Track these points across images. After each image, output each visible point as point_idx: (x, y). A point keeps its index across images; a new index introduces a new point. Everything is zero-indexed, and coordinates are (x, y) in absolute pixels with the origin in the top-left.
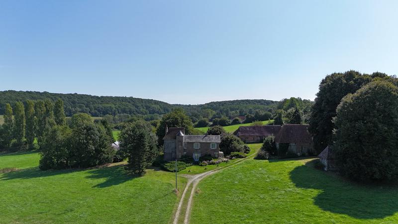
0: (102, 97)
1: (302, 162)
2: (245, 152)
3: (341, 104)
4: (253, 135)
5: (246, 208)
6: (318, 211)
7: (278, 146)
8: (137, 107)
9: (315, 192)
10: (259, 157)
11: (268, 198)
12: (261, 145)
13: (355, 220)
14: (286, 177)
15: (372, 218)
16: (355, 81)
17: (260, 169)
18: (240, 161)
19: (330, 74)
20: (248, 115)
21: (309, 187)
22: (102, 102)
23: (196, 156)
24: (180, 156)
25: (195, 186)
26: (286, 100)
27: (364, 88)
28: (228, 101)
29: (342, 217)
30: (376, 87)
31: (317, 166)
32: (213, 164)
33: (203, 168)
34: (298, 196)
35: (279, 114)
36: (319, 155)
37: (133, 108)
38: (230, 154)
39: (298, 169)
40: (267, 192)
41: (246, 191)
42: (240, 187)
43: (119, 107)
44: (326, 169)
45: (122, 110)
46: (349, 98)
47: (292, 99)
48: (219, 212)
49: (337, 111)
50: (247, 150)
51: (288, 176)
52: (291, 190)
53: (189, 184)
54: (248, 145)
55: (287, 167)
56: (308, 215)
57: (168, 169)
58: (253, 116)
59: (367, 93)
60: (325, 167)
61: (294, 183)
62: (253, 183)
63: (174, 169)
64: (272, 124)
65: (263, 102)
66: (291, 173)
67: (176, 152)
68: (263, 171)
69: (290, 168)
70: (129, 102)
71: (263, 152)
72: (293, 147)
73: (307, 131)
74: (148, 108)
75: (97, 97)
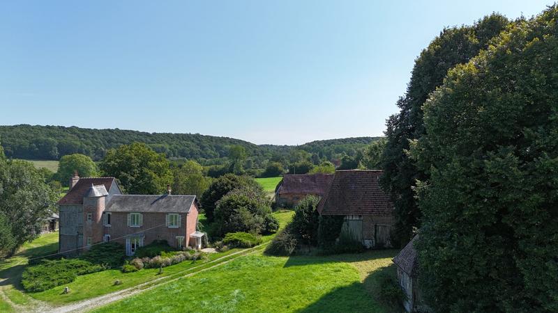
0: (154, 134)
2: (262, 233)
4: (309, 191)
8: (202, 148)
20: (346, 158)
22: (152, 140)
23: (134, 243)
37: (197, 149)
38: (224, 237)
43: (176, 148)
45: (179, 152)
50: (269, 228)
70: (193, 141)
72: (354, 226)
74: (218, 149)
75: (147, 134)
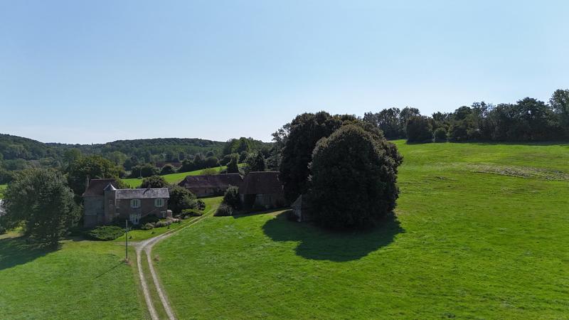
1: (273, 215)
2: (200, 209)
3: (317, 149)
4: (204, 186)
5: (227, 267)
6: (302, 261)
7: (243, 199)
9: (295, 244)
10: (220, 213)
11: (247, 256)
12: (221, 199)
13: (336, 263)
14: (259, 233)
15: (351, 260)
16: (326, 123)
17: (227, 226)
18: (196, 221)
19: (300, 114)
20: (186, 161)
21: (288, 240)
23: (134, 217)
24: (111, 219)
25: (148, 253)
26: (234, 141)
27: (338, 132)
28: (146, 140)
29: (325, 263)
30: (348, 132)
31: (291, 217)
32: (161, 226)
33: (148, 233)
34: (278, 250)
35: (233, 159)
36: (292, 206)
38: (181, 212)
39: (270, 222)
40: (244, 249)
41: (219, 251)
42: (210, 248)
44: (299, 220)
46: (323, 142)
47: (243, 139)
48: (196, 276)
49: (313, 156)
50: (202, 206)
51: (261, 231)
52: (269, 244)
53: (139, 252)
54: (202, 199)
55: (257, 221)
56: (294, 266)
57: (97, 236)
58: (192, 161)
59: (340, 137)
60: (298, 218)
61: (270, 237)
62: (224, 242)
63: (106, 237)
64: (225, 172)
65: (198, 142)
66: (264, 227)
67: (103, 215)
68: (230, 229)
69: (260, 223)
71: (225, 207)
72: (261, 198)
73: (278, 179)
